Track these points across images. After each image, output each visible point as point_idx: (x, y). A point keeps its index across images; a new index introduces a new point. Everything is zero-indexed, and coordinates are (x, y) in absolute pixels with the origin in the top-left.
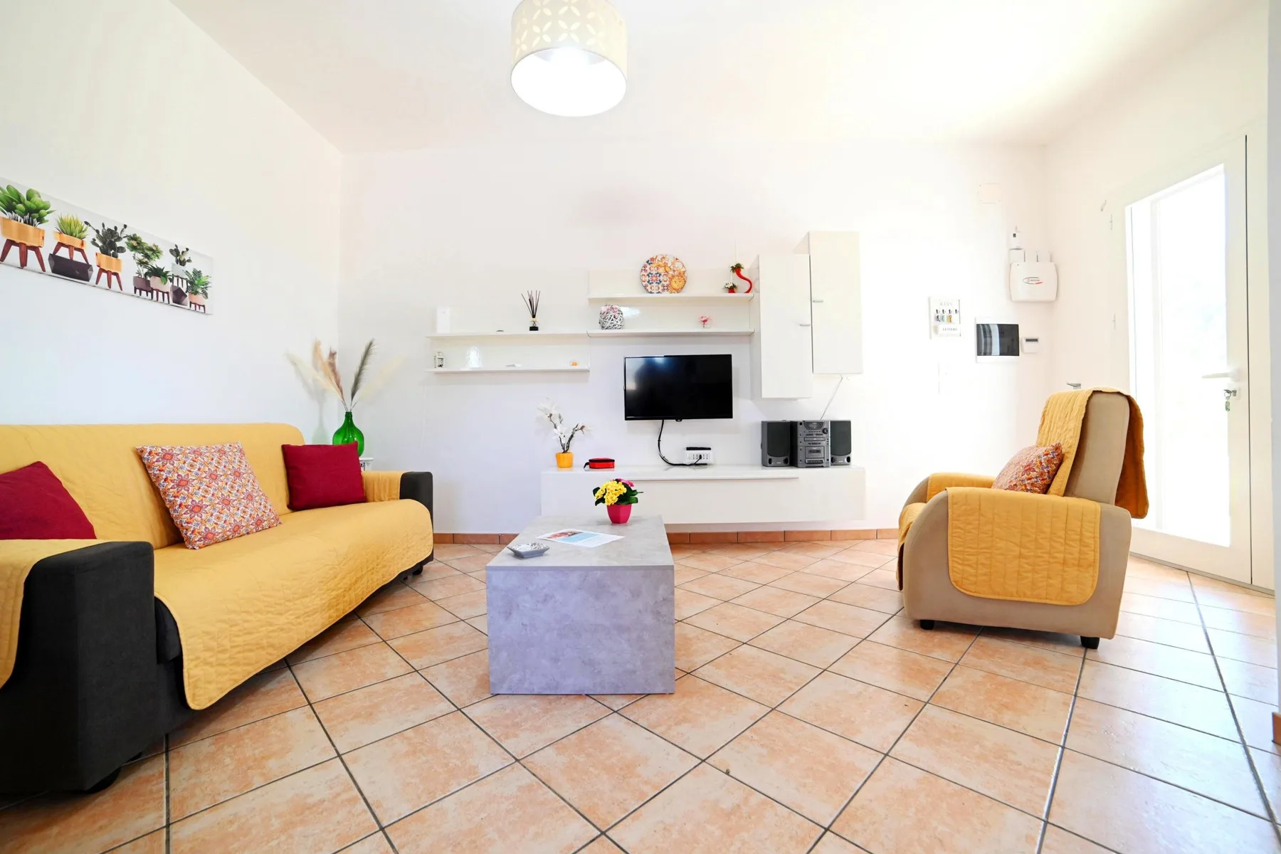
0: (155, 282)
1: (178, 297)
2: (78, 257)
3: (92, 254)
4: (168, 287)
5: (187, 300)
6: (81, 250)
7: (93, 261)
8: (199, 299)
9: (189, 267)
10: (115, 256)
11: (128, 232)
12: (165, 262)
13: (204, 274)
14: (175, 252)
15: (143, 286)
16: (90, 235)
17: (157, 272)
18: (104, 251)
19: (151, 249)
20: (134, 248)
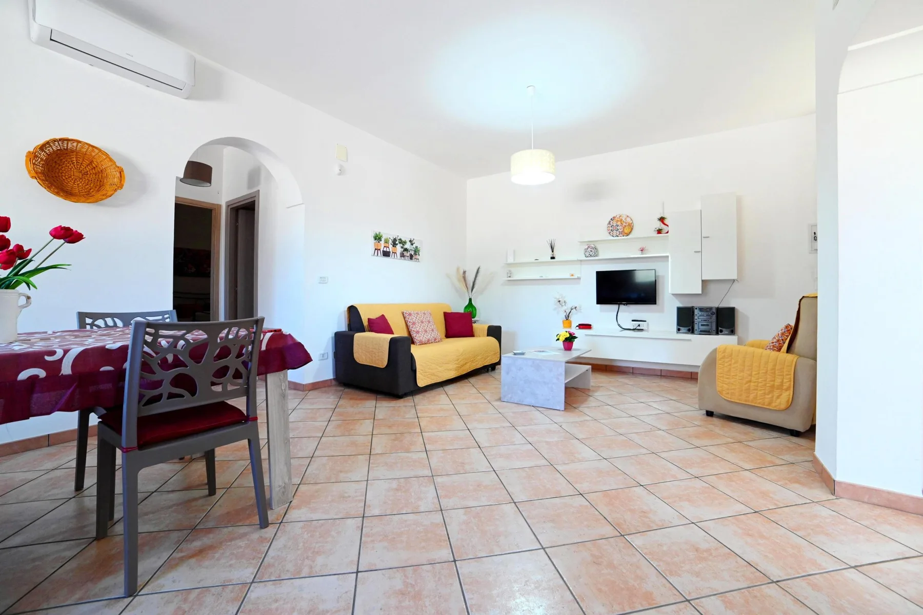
0: (405, 253)
1: (411, 257)
2: (388, 250)
3: (391, 249)
4: (408, 255)
5: (414, 258)
6: (388, 247)
7: (391, 251)
8: (417, 257)
9: (414, 246)
10: (396, 247)
11: (399, 238)
12: (408, 246)
13: (418, 247)
14: (410, 241)
15: (402, 255)
16: (390, 242)
17: (406, 250)
18: (393, 246)
19: (404, 242)
20: (400, 243)
